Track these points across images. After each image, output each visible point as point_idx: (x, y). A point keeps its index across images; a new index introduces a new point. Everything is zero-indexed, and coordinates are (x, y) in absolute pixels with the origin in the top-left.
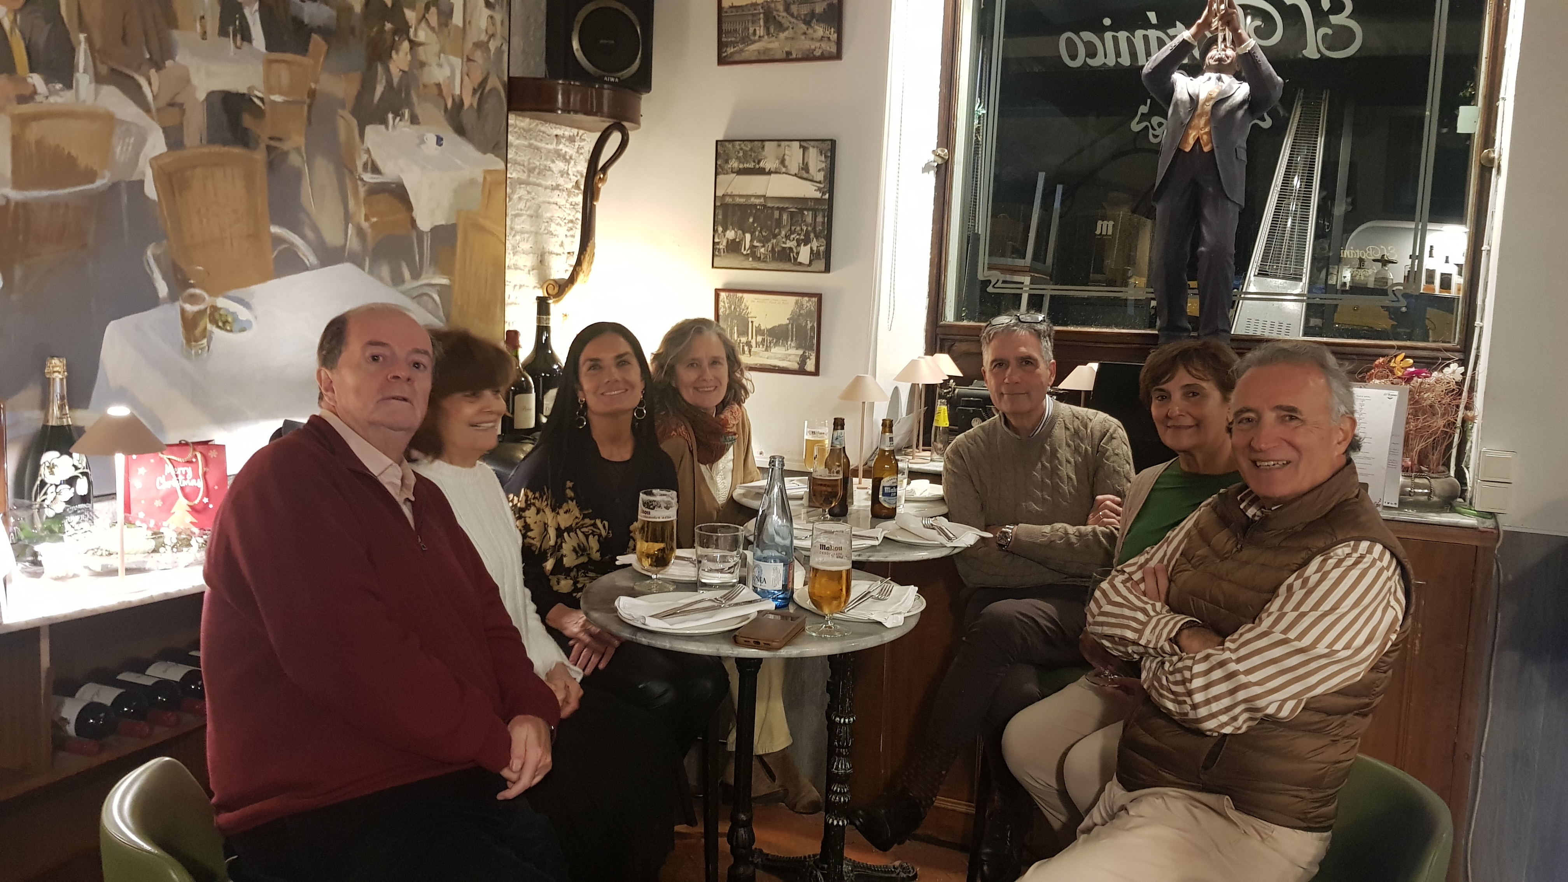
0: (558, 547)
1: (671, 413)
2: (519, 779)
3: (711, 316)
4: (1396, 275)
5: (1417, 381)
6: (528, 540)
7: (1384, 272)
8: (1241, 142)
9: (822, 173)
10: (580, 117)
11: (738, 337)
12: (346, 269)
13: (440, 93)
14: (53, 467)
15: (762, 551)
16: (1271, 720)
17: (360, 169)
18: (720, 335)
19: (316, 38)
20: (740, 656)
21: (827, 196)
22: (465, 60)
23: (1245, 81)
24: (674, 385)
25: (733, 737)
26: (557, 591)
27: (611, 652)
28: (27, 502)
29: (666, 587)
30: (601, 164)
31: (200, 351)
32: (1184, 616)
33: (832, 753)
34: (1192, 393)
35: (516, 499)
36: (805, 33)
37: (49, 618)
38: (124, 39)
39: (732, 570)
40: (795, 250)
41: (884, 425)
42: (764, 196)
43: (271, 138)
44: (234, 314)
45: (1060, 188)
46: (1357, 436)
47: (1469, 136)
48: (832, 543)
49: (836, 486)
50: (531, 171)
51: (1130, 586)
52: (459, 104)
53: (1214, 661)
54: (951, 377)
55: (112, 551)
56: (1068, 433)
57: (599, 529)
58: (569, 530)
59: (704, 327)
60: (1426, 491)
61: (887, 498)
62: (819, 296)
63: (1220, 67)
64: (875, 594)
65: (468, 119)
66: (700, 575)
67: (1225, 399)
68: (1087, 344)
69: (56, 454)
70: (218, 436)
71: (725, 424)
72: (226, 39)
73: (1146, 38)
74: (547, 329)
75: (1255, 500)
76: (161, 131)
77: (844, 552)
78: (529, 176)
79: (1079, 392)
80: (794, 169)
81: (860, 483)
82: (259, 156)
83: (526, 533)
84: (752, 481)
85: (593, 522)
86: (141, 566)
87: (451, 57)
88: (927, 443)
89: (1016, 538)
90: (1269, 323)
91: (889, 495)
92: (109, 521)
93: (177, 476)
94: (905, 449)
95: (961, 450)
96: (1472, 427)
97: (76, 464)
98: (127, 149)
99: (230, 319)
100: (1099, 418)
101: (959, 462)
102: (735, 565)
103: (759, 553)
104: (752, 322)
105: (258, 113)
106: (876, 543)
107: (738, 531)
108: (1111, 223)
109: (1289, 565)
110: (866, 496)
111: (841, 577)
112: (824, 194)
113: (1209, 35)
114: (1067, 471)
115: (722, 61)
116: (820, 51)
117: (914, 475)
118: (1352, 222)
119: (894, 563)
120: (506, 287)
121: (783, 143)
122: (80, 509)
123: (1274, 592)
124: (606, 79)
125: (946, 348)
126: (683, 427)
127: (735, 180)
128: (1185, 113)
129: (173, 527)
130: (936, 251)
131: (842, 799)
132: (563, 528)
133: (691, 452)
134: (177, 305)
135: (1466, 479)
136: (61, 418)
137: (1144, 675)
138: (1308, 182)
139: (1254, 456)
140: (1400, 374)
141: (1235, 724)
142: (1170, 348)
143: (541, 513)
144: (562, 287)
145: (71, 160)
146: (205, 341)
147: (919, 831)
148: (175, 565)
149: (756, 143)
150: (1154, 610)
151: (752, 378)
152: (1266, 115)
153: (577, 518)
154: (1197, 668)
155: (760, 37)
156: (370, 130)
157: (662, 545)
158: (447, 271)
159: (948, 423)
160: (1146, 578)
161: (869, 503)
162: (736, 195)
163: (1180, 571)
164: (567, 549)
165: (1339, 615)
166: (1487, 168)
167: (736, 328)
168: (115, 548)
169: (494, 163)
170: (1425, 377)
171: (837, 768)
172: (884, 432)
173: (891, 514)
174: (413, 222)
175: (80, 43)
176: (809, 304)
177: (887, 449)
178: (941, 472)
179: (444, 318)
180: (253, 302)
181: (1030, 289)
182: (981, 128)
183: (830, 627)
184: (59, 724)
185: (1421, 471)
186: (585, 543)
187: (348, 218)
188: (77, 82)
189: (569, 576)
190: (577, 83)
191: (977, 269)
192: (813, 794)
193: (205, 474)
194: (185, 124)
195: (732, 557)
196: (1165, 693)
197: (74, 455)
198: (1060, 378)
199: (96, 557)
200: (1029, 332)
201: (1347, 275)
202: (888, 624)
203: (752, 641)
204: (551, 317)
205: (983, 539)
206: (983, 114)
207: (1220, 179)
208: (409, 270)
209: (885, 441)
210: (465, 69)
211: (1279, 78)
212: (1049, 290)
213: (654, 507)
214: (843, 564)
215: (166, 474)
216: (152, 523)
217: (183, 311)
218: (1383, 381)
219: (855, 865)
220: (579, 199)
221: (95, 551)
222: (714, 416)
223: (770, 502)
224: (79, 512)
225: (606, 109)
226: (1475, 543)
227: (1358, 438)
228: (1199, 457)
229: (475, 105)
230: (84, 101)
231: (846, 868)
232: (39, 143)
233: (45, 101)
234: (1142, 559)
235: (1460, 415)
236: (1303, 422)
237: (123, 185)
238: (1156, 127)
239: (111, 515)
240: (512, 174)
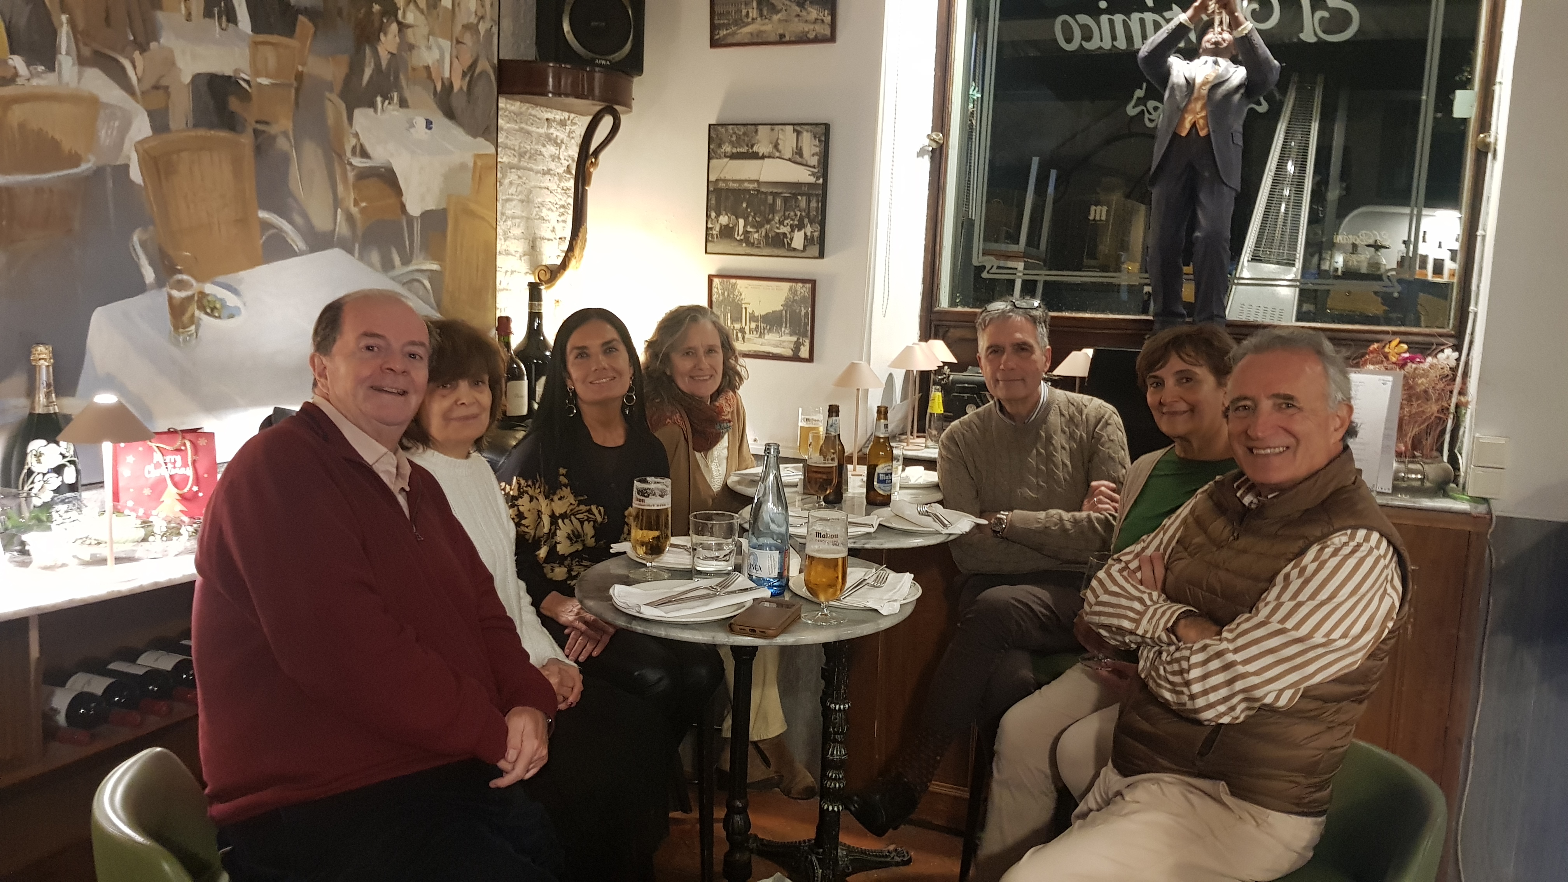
0: (552, 534)
1: (666, 400)
2: (513, 769)
3: (704, 303)
4: (1389, 261)
5: (1411, 366)
6: (523, 528)
7: (1376, 257)
8: (1238, 126)
9: (816, 158)
10: (571, 100)
11: (732, 323)
12: (336, 254)
13: (430, 76)
14: (40, 456)
15: (757, 539)
16: (1270, 709)
17: (349, 153)
18: (715, 324)
19: (301, 18)
20: (736, 644)
21: (821, 181)
22: (454, 42)
23: (1241, 64)
24: (668, 373)
25: (728, 723)
26: (551, 579)
27: (606, 639)
28: (14, 491)
29: (660, 575)
30: (592, 148)
31: (188, 338)
32: (1181, 606)
33: (827, 739)
34: (1186, 379)
35: (508, 487)
36: (798, 16)
37: (37, 608)
38: (107, 20)
39: (727, 558)
40: (788, 235)
41: (879, 412)
42: (758, 181)
43: (257, 122)
44: (222, 300)
45: (1053, 174)
46: (1354, 423)
47: (1464, 121)
48: (828, 530)
49: (830, 473)
50: (521, 155)
51: (1126, 575)
52: (448, 87)
53: (1211, 651)
54: (945, 363)
55: (101, 539)
56: (1063, 419)
57: (594, 515)
58: (564, 516)
59: (699, 316)
60: (1419, 476)
61: (882, 485)
62: (813, 283)
63: (1217, 51)
64: (871, 581)
65: (458, 103)
66: (696, 563)
67: (1221, 384)
68: (1082, 330)
69: (43, 442)
70: (207, 424)
71: (720, 411)
72: (212, 21)
73: (1142, 21)
74: (539, 315)
75: (1252, 488)
76: (146, 114)
77: (840, 540)
78: (520, 161)
79: (1073, 378)
80: (788, 155)
81: (855, 470)
82: (246, 140)
83: (520, 521)
84: (746, 469)
85: (588, 508)
86: (130, 555)
87: (440, 40)
88: (922, 430)
89: (1011, 525)
90: (1262, 309)
91: (883, 482)
92: (98, 510)
93: (166, 464)
94: (900, 435)
95: (956, 436)
96: (1465, 413)
97: (64, 452)
98: (112, 133)
99: (218, 306)
100: (1094, 404)
101: (954, 448)
102: (730, 553)
103: (754, 540)
104: (746, 308)
105: (245, 96)
106: (872, 530)
107: (733, 519)
108: (1105, 208)
109: (1286, 554)
110: (861, 483)
111: (837, 565)
112: (818, 178)
113: (1205, 18)
114: (1062, 457)
115: (714, 43)
116: (814, 34)
117: (909, 461)
118: (1345, 207)
119: (889, 550)
120: (497, 273)
121: (777, 128)
122: (68, 498)
123: (1270, 581)
124: (597, 61)
125: (941, 334)
126: (678, 415)
127: (728, 164)
128: (1181, 97)
129: (163, 515)
130: (931, 237)
131: (837, 785)
132: (558, 515)
133: (687, 440)
134: (165, 290)
135: (1459, 464)
136: (48, 406)
137: (1141, 664)
138: (1301, 167)
139: (1251, 444)
140: (1394, 359)
141: (1234, 714)
142: (1165, 334)
143: (535, 500)
144: (554, 273)
145: (55, 145)
146: (193, 328)
147: (913, 816)
148: (165, 553)
149: (749, 127)
150: (1151, 599)
151: (747, 366)
152: (1262, 99)
153: (571, 504)
154: (1194, 659)
155: (753, 19)
156: (358, 113)
157: (656, 533)
158: (437, 257)
159: (943, 410)
160: (1142, 567)
161: (864, 490)
162: (729, 180)
163: (1178, 560)
164: (561, 535)
165: (1335, 605)
166: (1483, 153)
167: (729, 315)
168: (104, 537)
169: (485, 147)
170: (1419, 362)
171: (832, 754)
172: (879, 419)
173: (886, 501)
174: (403, 206)
175: (61, 24)
176: (803, 290)
177: (882, 436)
178: (936, 458)
179: (435, 305)
180: (241, 288)
181: (1024, 274)
182: (975, 112)
183: (826, 615)
184: (49, 715)
185: (1414, 456)
186: (580, 529)
187: (337, 202)
188: (60, 65)
189: (563, 564)
190: (568, 66)
191: (971, 254)
192: (808, 779)
193: (194, 462)
194: (170, 105)
195: (728, 544)
196: (1162, 683)
197: (62, 443)
198: (1055, 363)
199: (85, 546)
200: (1025, 318)
201: (1339, 260)
202: (884, 612)
203: (748, 629)
204: (542, 303)
205: (978, 525)
206: (978, 98)
207: (1215, 162)
208: (399, 256)
209: (880, 427)
210: (454, 53)
211: (1276, 62)
212: (1043, 276)
213: (649, 495)
214: (839, 552)
215: (155, 462)
216: (141, 512)
217: (170, 298)
218: (1377, 366)
219: (850, 850)
220: (571, 184)
221: (84, 540)
222: (709, 403)
223: (765, 489)
224: (67, 500)
225: (597, 92)
226: (1469, 529)
227: (1354, 425)
228: (1195, 444)
229: (465, 88)
230: (68, 84)
231: (841, 852)
232: (22, 126)
233: (26, 82)
234: (1138, 548)
235: (1454, 400)
236: (1300, 409)
237: (109, 170)
238: (1152, 111)
239: (99, 504)
240: (503, 159)
